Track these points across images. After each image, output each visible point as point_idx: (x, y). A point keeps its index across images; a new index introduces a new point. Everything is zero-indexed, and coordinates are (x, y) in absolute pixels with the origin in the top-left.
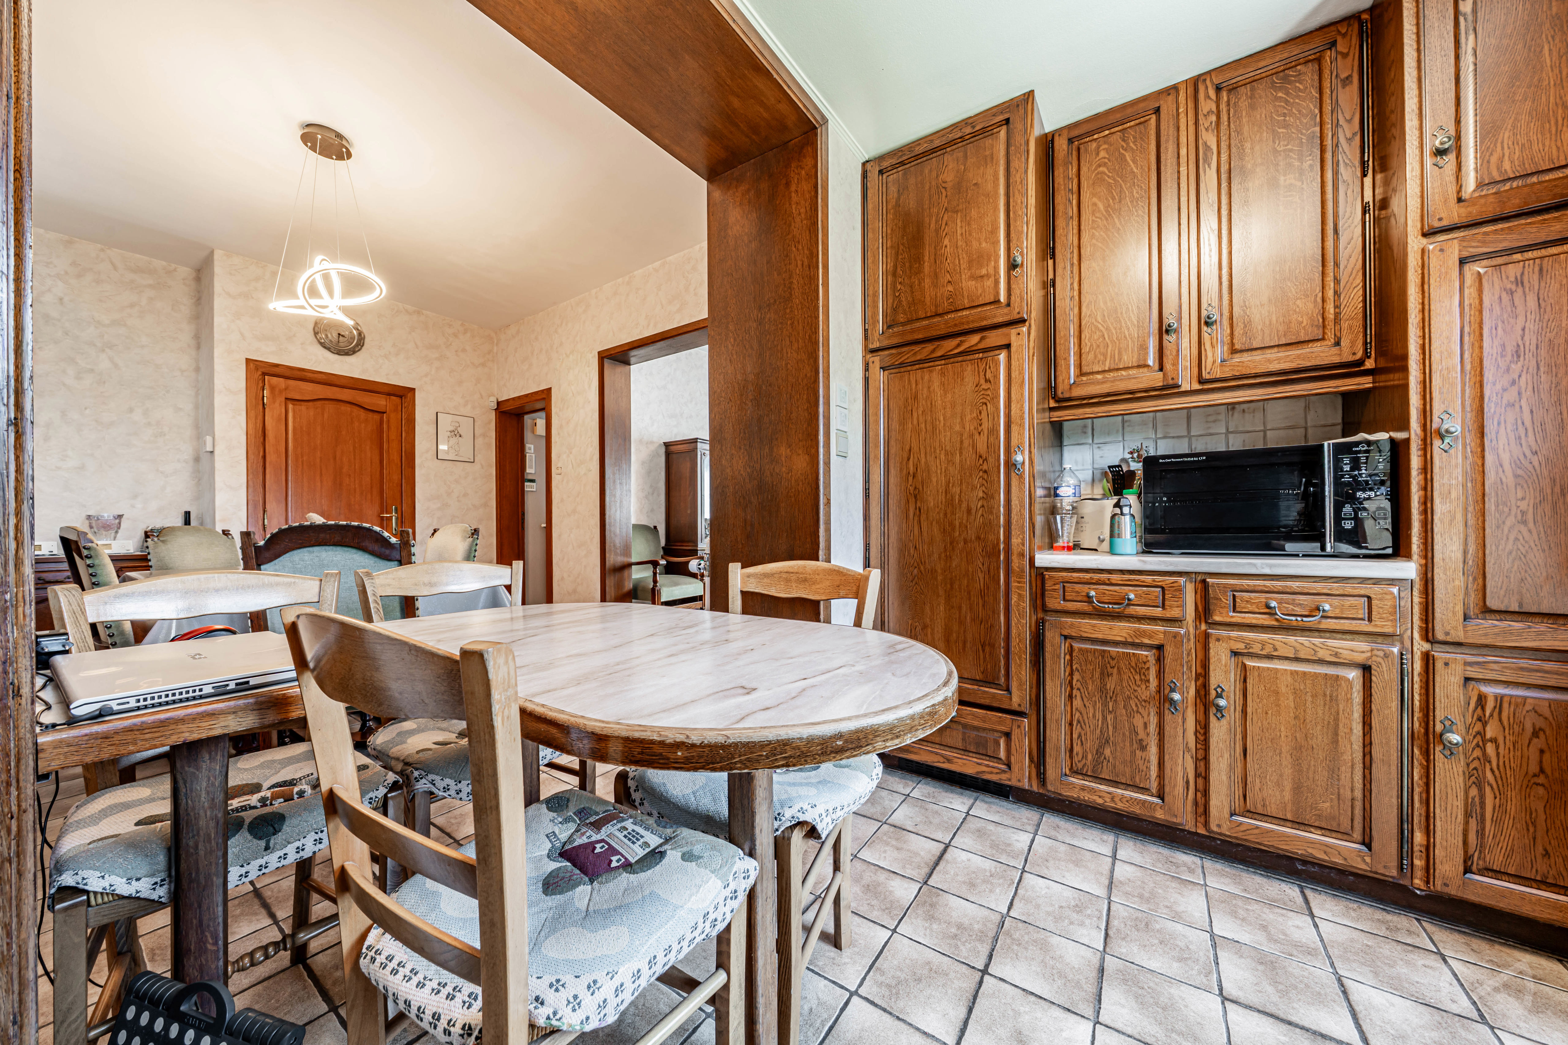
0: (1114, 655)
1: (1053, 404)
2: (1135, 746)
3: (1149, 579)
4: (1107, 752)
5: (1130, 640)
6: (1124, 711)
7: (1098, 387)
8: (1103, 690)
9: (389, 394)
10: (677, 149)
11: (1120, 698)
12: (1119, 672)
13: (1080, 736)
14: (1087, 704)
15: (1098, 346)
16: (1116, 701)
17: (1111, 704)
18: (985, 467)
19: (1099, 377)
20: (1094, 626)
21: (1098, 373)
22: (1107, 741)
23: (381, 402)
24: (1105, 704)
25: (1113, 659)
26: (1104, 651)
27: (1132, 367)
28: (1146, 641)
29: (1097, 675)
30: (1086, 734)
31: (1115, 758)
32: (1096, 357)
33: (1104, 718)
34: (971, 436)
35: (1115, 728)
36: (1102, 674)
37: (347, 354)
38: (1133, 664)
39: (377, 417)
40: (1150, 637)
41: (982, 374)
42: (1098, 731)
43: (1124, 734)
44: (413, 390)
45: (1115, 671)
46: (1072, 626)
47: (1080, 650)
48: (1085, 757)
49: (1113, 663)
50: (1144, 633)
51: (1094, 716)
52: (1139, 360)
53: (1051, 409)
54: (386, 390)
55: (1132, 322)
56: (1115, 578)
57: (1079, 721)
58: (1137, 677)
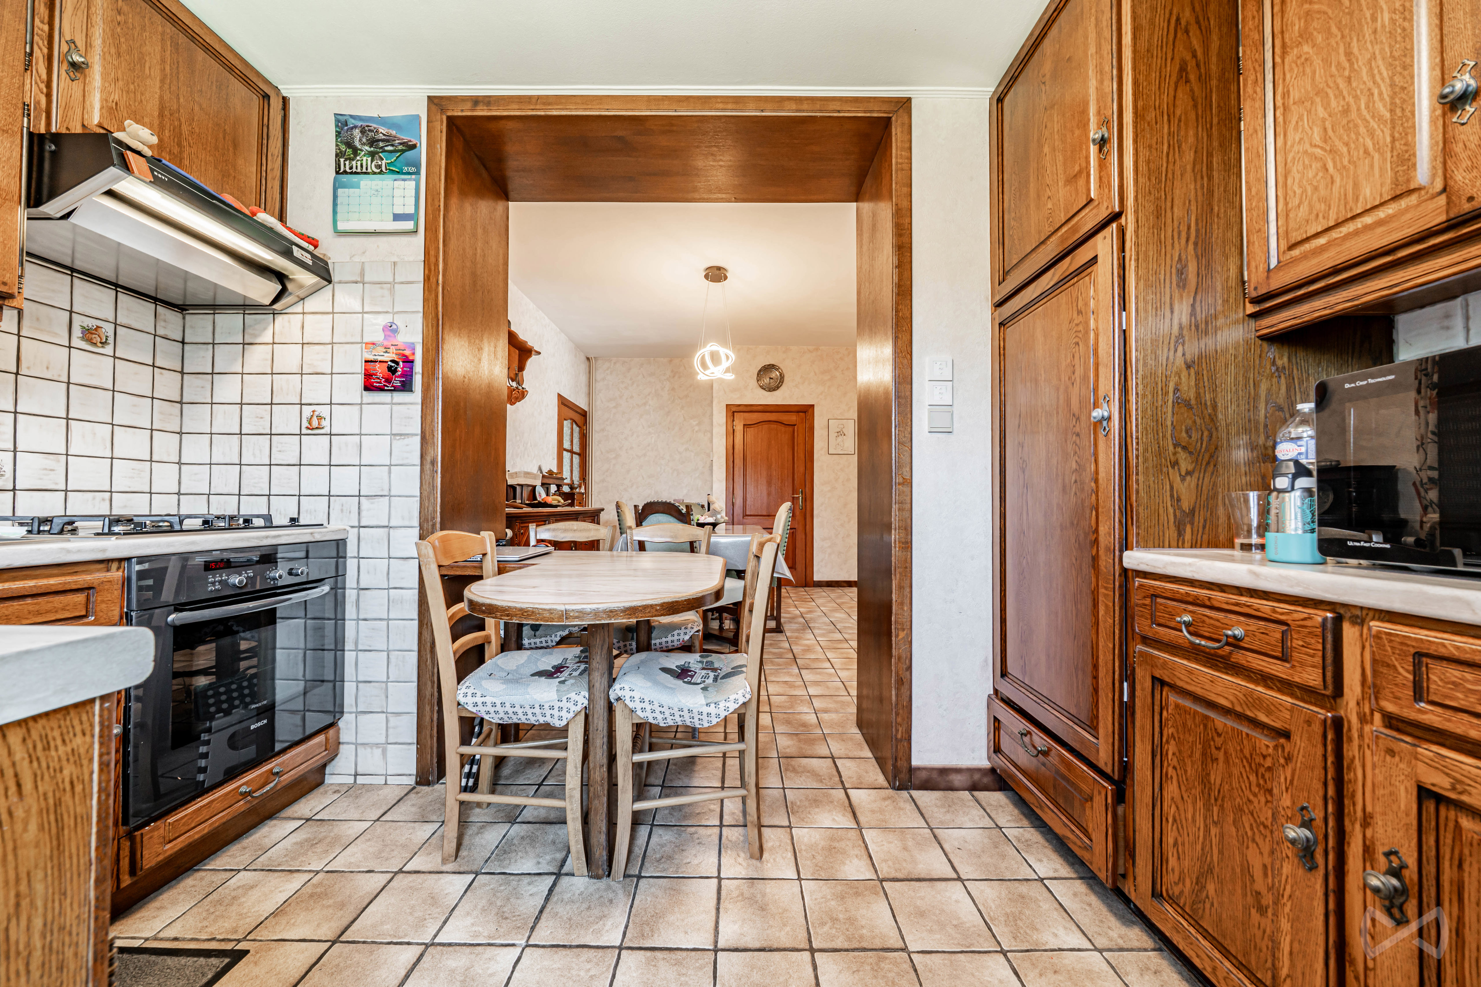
0: (1220, 728)
1: (1250, 309)
2: (1250, 899)
3: (1265, 606)
4: (1211, 888)
5: (1238, 708)
6: (1234, 830)
7: (1314, 261)
8: (1205, 779)
9: (798, 412)
10: (812, 197)
11: (1227, 805)
12: (1227, 761)
13: (1176, 844)
14: (1185, 797)
15: (1316, 189)
16: (1222, 807)
17: (1215, 809)
18: (1077, 429)
19: (1322, 241)
20: (1190, 672)
21: (1317, 235)
22: (1211, 870)
23: (792, 418)
24: (1208, 808)
25: (1219, 735)
26: (1207, 717)
27: (1382, 204)
28: (1263, 718)
29: (1198, 755)
30: (1183, 844)
31: (1221, 904)
32: (1311, 207)
33: (1207, 830)
34: (1067, 388)
35: (1221, 852)
36: (1204, 754)
37: (774, 390)
38: (1247, 752)
39: (791, 429)
40: (1269, 713)
41: (1075, 305)
42: (1199, 847)
43: (1233, 869)
44: (812, 406)
45: (1221, 755)
46: (1165, 664)
47: (1177, 706)
48: (1181, 879)
49: (1219, 741)
50: (1258, 702)
51: (1194, 820)
52: (1396, 183)
53: (1254, 316)
54: (796, 409)
55: (1380, 119)
56: (1218, 596)
57: (1175, 820)
58: (1253, 778)
